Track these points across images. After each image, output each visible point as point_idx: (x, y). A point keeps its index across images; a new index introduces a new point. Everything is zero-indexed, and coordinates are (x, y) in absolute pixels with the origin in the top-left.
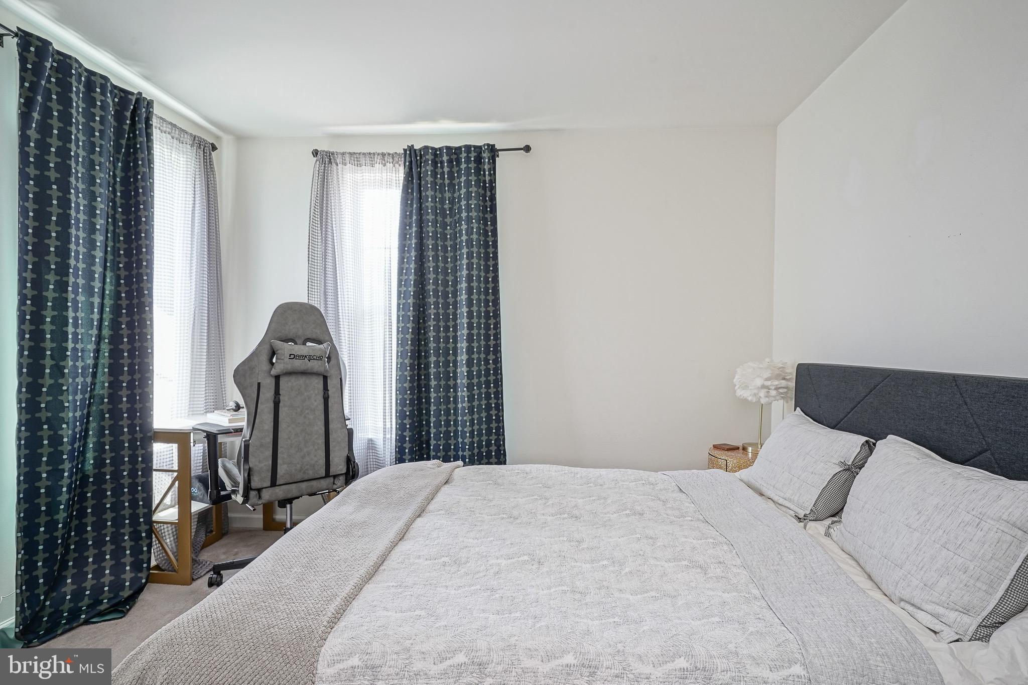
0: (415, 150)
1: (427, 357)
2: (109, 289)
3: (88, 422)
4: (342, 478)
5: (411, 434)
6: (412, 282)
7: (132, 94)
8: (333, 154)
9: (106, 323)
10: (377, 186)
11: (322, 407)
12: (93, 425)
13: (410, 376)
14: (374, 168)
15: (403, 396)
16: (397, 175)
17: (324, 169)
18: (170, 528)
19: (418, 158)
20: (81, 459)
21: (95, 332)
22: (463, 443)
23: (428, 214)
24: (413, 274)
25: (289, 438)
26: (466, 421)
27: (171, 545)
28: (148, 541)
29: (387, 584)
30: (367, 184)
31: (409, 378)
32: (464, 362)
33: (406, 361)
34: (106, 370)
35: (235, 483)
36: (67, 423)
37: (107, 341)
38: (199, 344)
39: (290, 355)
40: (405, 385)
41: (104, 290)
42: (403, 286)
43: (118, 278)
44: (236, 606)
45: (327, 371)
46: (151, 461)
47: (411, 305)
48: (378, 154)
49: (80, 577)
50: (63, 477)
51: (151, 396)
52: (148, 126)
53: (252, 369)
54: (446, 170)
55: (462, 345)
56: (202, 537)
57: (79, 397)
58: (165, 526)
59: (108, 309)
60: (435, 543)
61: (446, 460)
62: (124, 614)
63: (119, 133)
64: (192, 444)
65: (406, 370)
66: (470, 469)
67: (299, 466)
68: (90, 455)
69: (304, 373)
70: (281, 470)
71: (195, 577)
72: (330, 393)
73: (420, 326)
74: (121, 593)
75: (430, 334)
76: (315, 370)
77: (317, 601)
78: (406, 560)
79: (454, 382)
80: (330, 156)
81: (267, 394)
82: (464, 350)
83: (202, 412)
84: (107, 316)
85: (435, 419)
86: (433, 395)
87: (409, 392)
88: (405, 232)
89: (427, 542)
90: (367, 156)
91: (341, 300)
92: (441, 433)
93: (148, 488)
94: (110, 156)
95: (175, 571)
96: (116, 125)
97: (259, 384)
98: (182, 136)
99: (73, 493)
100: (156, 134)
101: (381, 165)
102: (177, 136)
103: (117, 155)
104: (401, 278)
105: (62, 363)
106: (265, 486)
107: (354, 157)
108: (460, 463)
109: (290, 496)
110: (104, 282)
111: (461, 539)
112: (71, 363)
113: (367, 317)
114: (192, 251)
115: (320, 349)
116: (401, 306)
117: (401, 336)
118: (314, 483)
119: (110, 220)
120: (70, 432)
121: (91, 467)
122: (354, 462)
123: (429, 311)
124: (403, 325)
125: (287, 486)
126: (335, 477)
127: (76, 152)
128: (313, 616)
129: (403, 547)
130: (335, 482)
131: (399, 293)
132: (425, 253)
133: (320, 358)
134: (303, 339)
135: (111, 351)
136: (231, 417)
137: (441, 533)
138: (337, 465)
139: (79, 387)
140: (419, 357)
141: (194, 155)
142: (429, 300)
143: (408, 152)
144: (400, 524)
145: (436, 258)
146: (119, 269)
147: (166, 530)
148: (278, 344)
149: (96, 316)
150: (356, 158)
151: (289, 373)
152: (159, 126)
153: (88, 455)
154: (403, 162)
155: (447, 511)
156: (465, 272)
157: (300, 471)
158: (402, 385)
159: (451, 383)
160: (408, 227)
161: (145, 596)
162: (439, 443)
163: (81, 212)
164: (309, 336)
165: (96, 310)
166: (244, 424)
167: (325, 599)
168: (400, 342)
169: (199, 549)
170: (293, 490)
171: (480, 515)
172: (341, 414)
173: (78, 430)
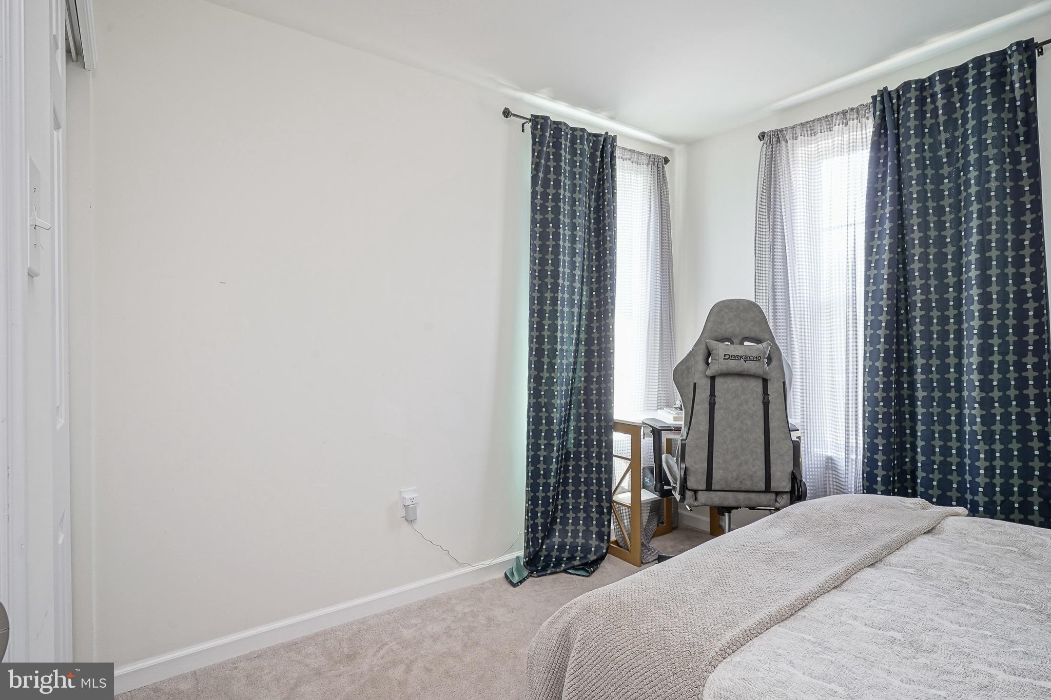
0: (890, 92)
1: (911, 359)
2: (585, 299)
3: (570, 409)
4: (786, 497)
5: (885, 458)
6: (886, 263)
7: (600, 135)
8: (781, 131)
9: (583, 329)
10: (836, 154)
11: (761, 413)
12: (573, 412)
13: (884, 383)
14: (833, 132)
15: (873, 409)
16: (864, 132)
17: (772, 151)
18: (627, 510)
19: (894, 101)
20: (565, 438)
21: (575, 336)
22: (973, 483)
23: (911, 169)
24: (887, 252)
25: (725, 443)
26: (978, 452)
27: (628, 525)
28: (609, 517)
29: (803, 635)
30: (824, 153)
31: (881, 386)
32: (974, 367)
33: (877, 364)
34: (583, 367)
35: (676, 480)
36: (556, 408)
37: (583, 343)
38: (653, 345)
39: (725, 355)
40: (875, 394)
41: (581, 301)
42: (873, 268)
43: (591, 290)
44: (641, 597)
45: (766, 373)
46: (611, 447)
47: (885, 291)
48: (838, 114)
49: (564, 533)
50: (553, 450)
51: (612, 391)
52: (613, 158)
53: (688, 368)
54: (940, 103)
55: (971, 342)
56: (654, 526)
57: (564, 388)
58: (624, 507)
59: (584, 317)
60: (885, 608)
61: (943, 501)
62: (590, 574)
63: (592, 172)
64: (642, 437)
65: (878, 376)
66: (976, 522)
67: (735, 474)
68: (571, 435)
69: (741, 375)
70: (717, 474)
71: (644, 562)
72: (770, 398)
73: (901, 318)
74: (588, 556)
75: (915, 328)
76: (753, 371)
77: (716, 623)
78: (836, 616)
79: (958, 395)
80: (778, 135)
81: (703, 395)
82: (975, 349)
83: (652, 408)
84: (584, 323)
85: (923, 443)
86: (920, 410)
87: (881, 404)
88: (876, 200)
89: (873, 603)
90: (823, 121)
91: (793, 293)
92: (934, 463)
93: (609, 470)
94: (586, 192)
95: (628, 550)
96: (591, 165)
97: (695, 384)
98: (640, 158)
99: (560, 465)
100: (618, 162)
101: (841, 126)
102: (635, 159)
103: (592, 190)
104: (869, 259)
105: (553, 361)
106: (700, 489)
107: (807, 127)
108: (961, 510)
109: (726, 504)
110: (582, 295)
111: (928, 616)
112: (559, 361)
113: (825, 311)
114: (647, 259)
115: (758, 349)
116: (870, 295)
117: (870, 332)
118: (753, 496)
119: (586, 244)
120: (558, 415)
121: (572, 446)
122: (801, 481)
123: (914, 298)
124: (873, 317)
125: (723, 493)
126: (777, 493)
127: (564, 195)
128: (707, 636)
129: (836, 597)
130: (778, 500)
131: (867, 278)
132: (906, 222)
133: (758, 359)
134: (740, 338)
135: (586, 351)
136: (676, 416)
137: (897, 597)
138: (781, 482)
139: (564, 380)
140: (899, 359)
141: (650, 172)
142: (913, 283)
143: (879, 99)
144: (838, 568)
145: (924, 227)
146: (592, 283)
147: (624, 511)
148: (713, 344)
149: (575, 323)
150: (809, 128)
151: (726, 374)
152: (621, 155)
153: (570, 436)
154: (872, 113)
155: (918, 570)
156: (974, 239)
157: (737, 480)
158: (872, 395)
159: (953, 395)
160: (879, 194)
161: (605, 564)
162: (931, 476)
163: (567, 241)
164: (747, 335)
165: (575, 318)
166: (681, 423)
167: (724, 623)
168: (868, 340)
169: (651, 537)
170: (729, 499)
171: (979, 593)
172: (784, 423)
173: (563, 414)
